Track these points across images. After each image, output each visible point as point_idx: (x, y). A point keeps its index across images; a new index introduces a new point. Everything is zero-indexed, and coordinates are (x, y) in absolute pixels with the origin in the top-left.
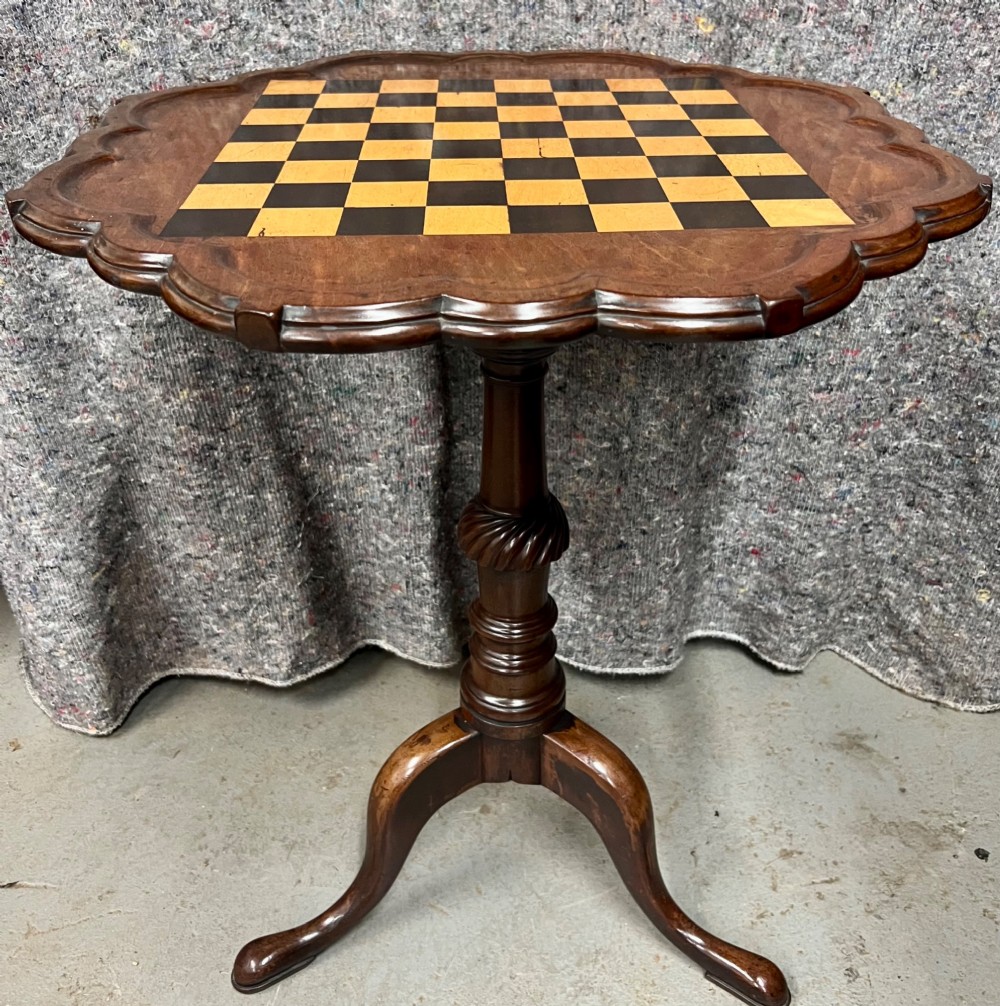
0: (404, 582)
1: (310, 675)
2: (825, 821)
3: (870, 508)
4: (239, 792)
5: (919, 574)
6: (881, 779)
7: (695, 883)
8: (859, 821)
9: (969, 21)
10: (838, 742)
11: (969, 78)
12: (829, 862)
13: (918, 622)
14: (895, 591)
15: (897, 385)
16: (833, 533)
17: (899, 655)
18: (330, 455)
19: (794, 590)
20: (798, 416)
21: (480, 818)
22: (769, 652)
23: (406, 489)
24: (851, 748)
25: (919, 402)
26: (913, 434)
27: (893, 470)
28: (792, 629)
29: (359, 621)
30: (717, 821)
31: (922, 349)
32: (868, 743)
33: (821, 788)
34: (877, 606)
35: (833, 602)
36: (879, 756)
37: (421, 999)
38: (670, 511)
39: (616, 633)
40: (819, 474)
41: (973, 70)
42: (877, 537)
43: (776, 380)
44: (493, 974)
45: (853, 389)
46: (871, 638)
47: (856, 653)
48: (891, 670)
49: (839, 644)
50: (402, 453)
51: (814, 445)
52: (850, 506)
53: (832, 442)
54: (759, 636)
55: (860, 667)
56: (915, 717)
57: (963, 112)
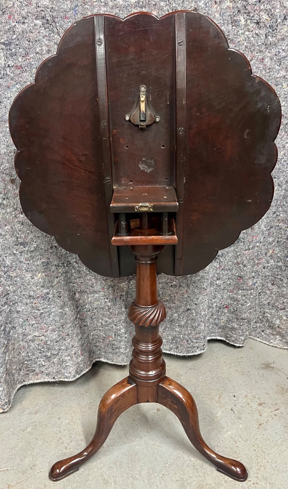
0: (114, 334)
1: (81, 375)
2: (268, 392)
3: (260, 287)
4: (67, 422)
5: (277, 307)
6: (280, 376)
7: (236, 419)
8: (278, 390)
9: (283, 133)
10: (263, 367)
11: (284, 150)
12: (274, 404)
13: (279, 323)
14: (270, 314)
15: (267, 246)
16: (252, 297)
17: (273, 336)
18: (86, 292)
19: (241, 318)
20: (239, 260)
21: (158, 413)
22: (233, 341)
23: (116, 300)
24: (267, 368)
25: (274, 251)
26: (272, 261)
27: (267, 274)
28: (240, 332)
29: (94, 352)
30: (235, 399)
31: (274, 234)
32: (272, 365)
33: (263, 382)
34: (264, 320)
35: (252, 320)
36: (277, 369)
37: (163, 474)
38: (204, 296)
39: (187, 341)
40: (247, 278)
41: (285, 148)
42: (263, 297)
43: (231, 248)
44: (183, 461)
45: (256, 248)
46: (263, 331)
47: (258, 337)
48: (271, 341)
49: (252, 336)
50: (114, 287)
51: (245, 268)
52: (257, 287)
53: (250, 266)
54: (229, 336)
55: (261, 342)
56: (283, 355)
57: (283, 160)
